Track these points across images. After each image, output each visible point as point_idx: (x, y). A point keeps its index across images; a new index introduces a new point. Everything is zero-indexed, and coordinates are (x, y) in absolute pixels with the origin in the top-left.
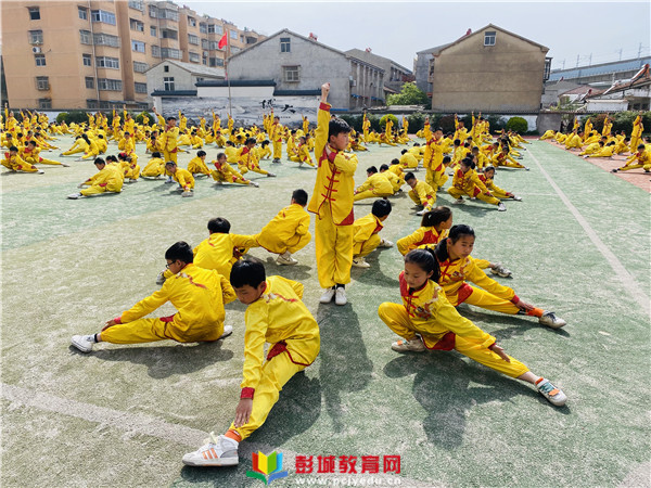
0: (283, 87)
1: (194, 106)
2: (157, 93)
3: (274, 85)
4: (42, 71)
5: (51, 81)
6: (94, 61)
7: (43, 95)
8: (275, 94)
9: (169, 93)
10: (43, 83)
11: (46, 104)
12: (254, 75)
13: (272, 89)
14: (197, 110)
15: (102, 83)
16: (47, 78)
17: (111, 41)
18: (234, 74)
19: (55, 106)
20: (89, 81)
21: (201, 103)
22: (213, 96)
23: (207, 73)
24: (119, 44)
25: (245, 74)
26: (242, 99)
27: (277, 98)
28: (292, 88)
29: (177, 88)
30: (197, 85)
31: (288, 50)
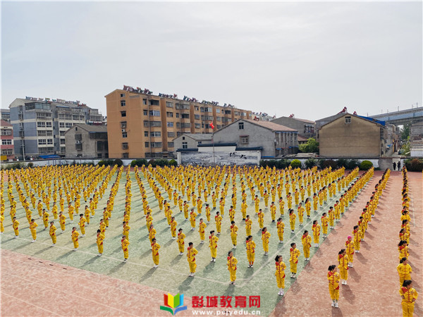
0: (240, 146)
1: (197, 156)
2: (179, 150)
3: (236, 145)
4: (125, 140)
5: (129, 145)
6: (149, 134)
7: (124, 151)
8: (236, 150)
9: (185, 150)
10: (125, 146)
11: (126, 156)
12: (226, 141)
13: (235, 147)
14: (198, 158)
15: (153, 144)
16: (127, 143)
17: (157, 124)
18: (216, 140)
19: (130, 156)
20: (147, 144)
21: (200, 155)
22: (206, 151)
23: (204, 138)
24: (161, 125)
25: (222, 140)
26: (220, 152)
27: (237, 152)
28: (245, 146)
29: (188, 148)
30: (199, 146)
31: (243, 128)
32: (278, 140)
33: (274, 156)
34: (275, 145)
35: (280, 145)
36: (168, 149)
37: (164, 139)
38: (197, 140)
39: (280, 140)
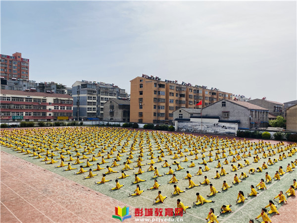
0: (222, 119)
1: (189, 124)
2: (176, 120)
3: (219, 118)
4: (141, 111)
5: (143, 114)
6: (157, 108)
7: (140, 118)
8: (219, 122)
9: (180, 120)
10: (141, 114)
11: (141, 121)
12: (212, 114)
13: (218, 120)
14: (190, 126)
15: (159, 114)
17: (163, 101)
18: (204, 114)
19: (144, 121)
20: (155, 114)
21: (191, 123)
22: (196, 121)
23: (195, 112)
24: (165, 101)
25: (208, 114)
26: (206, 123)
27: (220, 123)
28: (226, 119)
29: (183, 118)
30: (191, 117)
31: (225, 106)
32: (252, 116)
33: (249, 128)
34: (250, 120)
35: (254, 120)
36: (169, 118)
37: (167, 111)
38: (189, 113)
39: (254, 116)
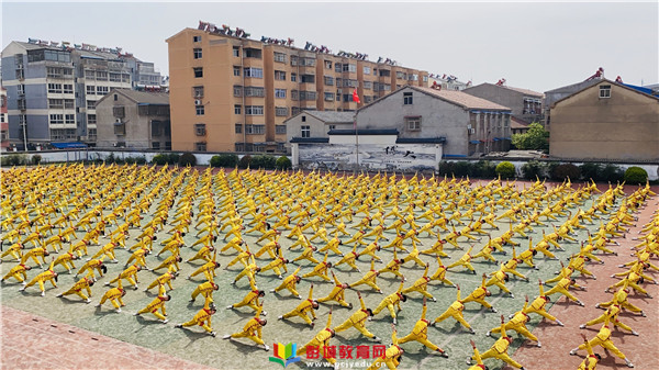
0: (405, 135)
1: (326, 151)
2: (295, 140)
3: (397, 133)
4: (201, 119)
5: (207, 128)
6: (243, 110)
7: (199, 140)
8: (397, 142)
9: (305, 140)
10: (201, 129)
11: (202, 148)
12: (379, 124)
13: (395, 137)
14: (328, 155)
15: (249, 129)
16: (204, 125)
17: (258, 92)
18: (362, 122)
19: (209, 148)
20: (238, 127)
21: (332, 149)
22: (343, 143)
23: (339, 120)
24: (265, 93)
25: (372, 124)
26: (368, 146)
27: (399, 145)
28: (414, 136)
29: (312, 136)
30: (330, 134)
31: (411, 103)
32: (474, 126)
33: (466, 154)
34: (469, 135)
35: (478, 135)
36: (276, 137)
37: (269, 120)
38: (326, 123)
39: (478, 126)
